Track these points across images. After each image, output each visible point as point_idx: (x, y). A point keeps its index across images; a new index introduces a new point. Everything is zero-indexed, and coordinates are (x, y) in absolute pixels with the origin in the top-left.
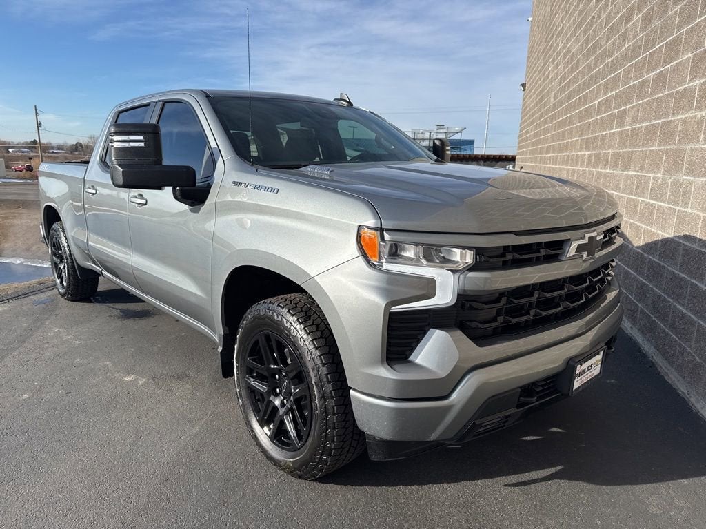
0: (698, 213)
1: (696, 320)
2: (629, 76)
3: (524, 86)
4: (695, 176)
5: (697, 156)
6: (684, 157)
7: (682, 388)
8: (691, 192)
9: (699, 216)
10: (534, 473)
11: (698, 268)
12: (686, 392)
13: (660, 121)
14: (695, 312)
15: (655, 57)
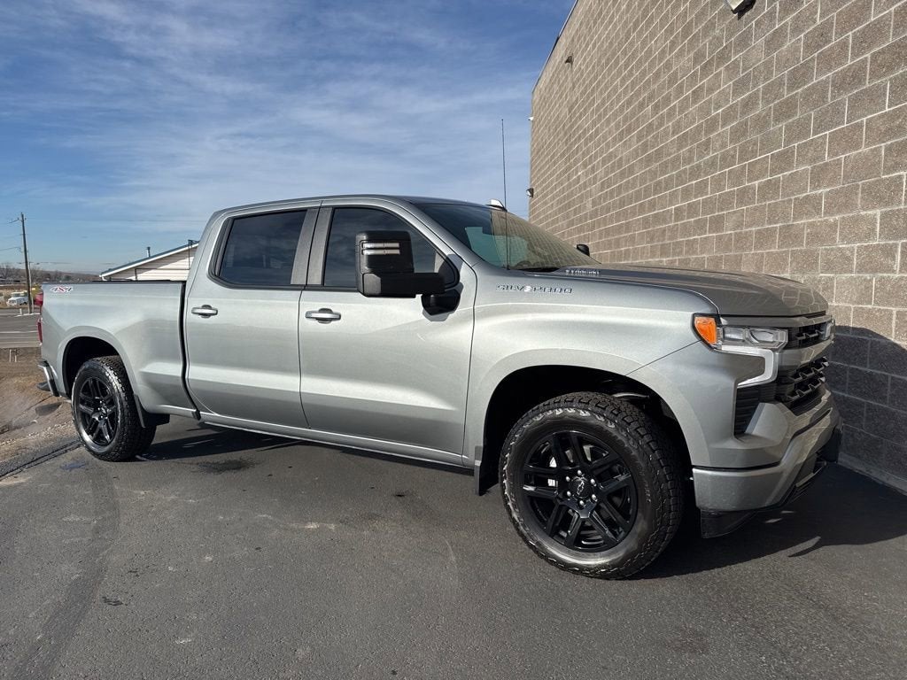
0: (847, 305)
1: (863, 400)
2: (722, 183)
3: (531, 191)
4: (836, 273)
5: (835, 255)
6: (817, 257)
7: (859, 467)
8: (833, 286)
9: (849, 308)
10: (801, 545)
11: (857, 354)
12: (863, 469)
13: (778, 225)
14: (862, 394)
15: (758, 167)
